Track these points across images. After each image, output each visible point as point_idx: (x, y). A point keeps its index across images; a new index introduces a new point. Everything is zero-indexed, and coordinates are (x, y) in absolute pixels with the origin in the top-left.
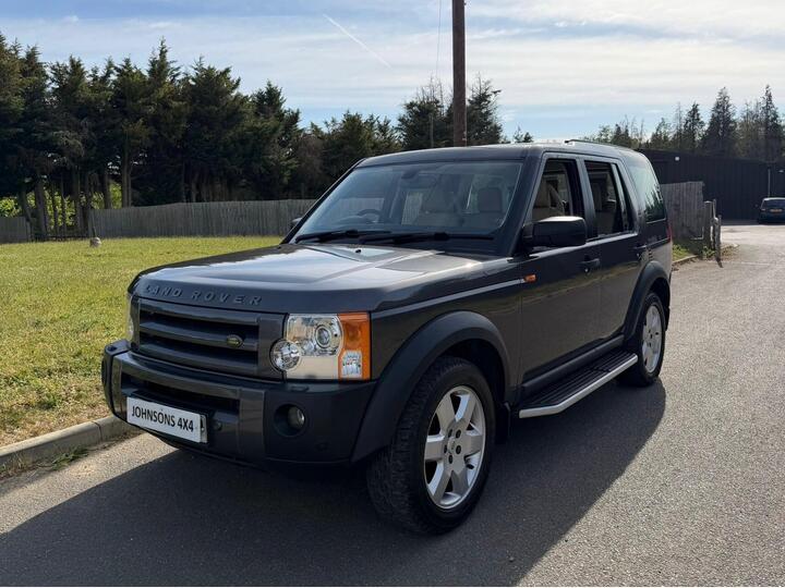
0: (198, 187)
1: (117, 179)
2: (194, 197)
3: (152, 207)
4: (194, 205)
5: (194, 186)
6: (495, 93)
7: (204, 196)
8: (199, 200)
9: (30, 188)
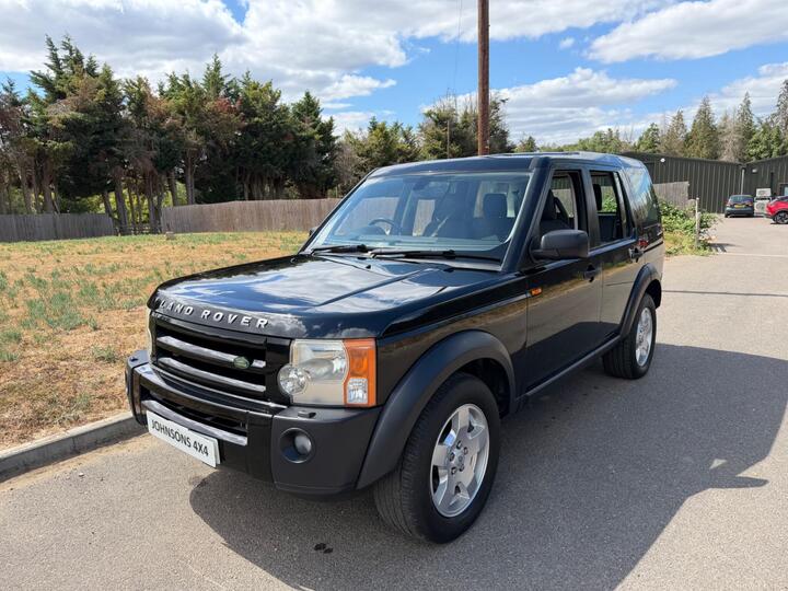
0: (249, 187)
1: (183, 180)
2: (246, 195)
3: (213, 205)
4: (248, 203)
5: (246, 186)
6: (503, 101)
7: (255, 194)
8: (251, 198)
9: (112, 188)
